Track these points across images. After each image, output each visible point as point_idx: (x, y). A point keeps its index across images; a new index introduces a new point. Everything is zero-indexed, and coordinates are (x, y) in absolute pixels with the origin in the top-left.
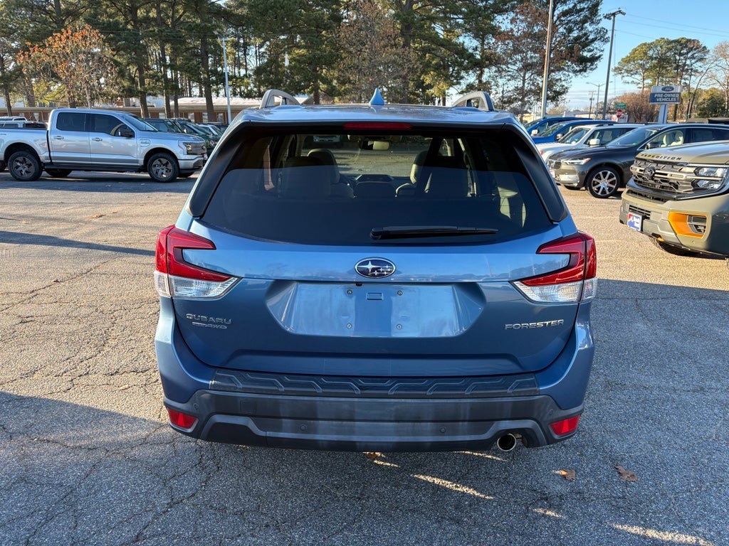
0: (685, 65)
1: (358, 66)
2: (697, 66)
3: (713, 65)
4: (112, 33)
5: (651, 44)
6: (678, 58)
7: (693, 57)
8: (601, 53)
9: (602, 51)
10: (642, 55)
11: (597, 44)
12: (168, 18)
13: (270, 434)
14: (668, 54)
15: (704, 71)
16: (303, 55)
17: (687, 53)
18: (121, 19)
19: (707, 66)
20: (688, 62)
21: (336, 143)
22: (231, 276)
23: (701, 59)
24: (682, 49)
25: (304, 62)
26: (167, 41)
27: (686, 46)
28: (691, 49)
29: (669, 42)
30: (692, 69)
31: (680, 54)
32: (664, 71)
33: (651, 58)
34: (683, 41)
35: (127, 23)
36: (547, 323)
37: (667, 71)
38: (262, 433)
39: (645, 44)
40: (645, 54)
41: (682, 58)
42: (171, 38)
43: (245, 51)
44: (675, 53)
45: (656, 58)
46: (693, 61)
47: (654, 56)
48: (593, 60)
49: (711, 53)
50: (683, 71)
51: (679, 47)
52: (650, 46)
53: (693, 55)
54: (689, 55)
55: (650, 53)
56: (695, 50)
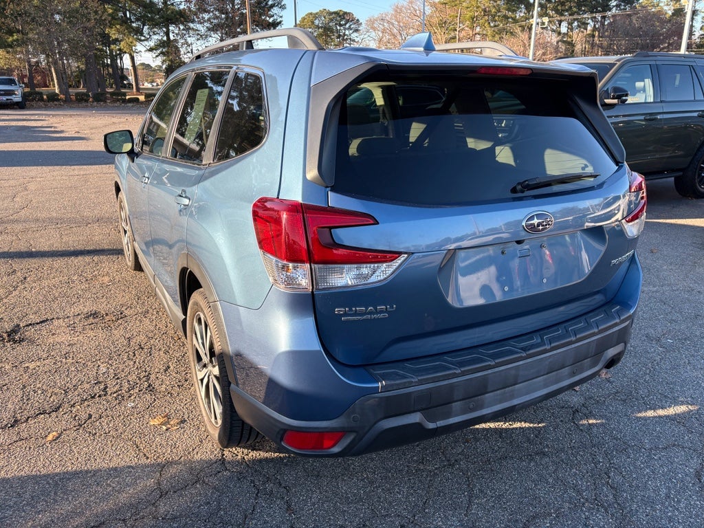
0: (345, 35)
2: (354, 36)
3: (366, 36)
5: (317, 14)
6: (338, 28)
7: (350, 28)
8: (281, 19)
9: (281, 17)
10: (310, 24)
11: (275, 10)
13: (441, 423)
14: (331, 24)
15: (360, 41)
17: (345, 24)
19: (362, 37)
20: (347, 32)
22: (400, 253)
23: (357, 31)
24: (341, 20)
27: (344, 18)
28: (348, 21)
29: (331, 13)
30: (350, 39)
31: (341, 25)
32: (329, 40)
33: (318, 27)
34: (341, 13)
37: (332, 39)
38: (431, 426)
39: (311, 14)
40: (313, 23)
41: (342, 28)
44: (336, 24)
45: (322, 27)
46: (351, 32)
47: (320, 25)
48: (275, 25)
49: (363, 25)
50: (343, 40)
51: (338, 19)
52: (316, 16)
53: (350, 26)
54: (347, 26)
55: (317, 22)
56: (351, 21)
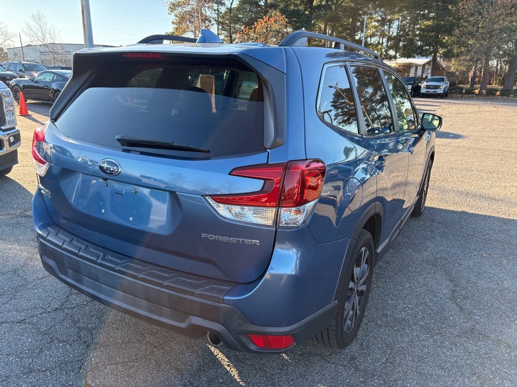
1: (473, 32)
4: (295, 17)
12: (333, 4)
16: (429, 26)
18: (302, 8)
21: (439, 94)
25: (429, 31)
26: (329, 21)
35: (305, 10)
36: (241, 240)
42: (331, 18)
43: (390, 25)
